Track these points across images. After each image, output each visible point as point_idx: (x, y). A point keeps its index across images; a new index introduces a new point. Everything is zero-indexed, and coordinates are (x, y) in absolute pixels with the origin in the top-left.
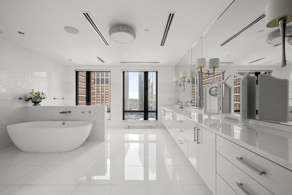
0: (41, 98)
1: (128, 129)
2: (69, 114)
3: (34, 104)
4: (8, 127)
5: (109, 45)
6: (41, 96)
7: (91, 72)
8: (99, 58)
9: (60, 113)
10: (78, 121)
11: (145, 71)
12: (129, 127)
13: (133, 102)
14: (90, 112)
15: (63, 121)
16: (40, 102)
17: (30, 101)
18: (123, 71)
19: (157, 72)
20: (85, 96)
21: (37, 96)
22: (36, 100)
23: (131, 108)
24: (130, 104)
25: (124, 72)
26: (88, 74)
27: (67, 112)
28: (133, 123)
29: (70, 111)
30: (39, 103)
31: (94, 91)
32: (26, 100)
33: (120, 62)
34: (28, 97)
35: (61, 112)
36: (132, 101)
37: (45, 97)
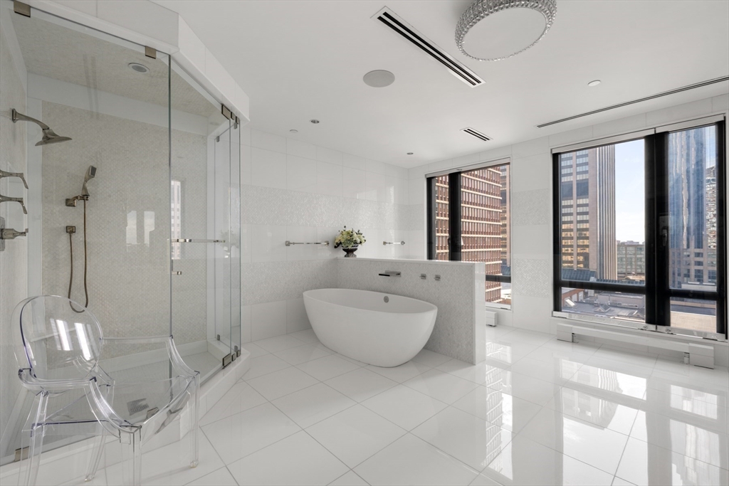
0: (355, 242)
1: (571, 344)
2: (397, 278)
3: (346, 253)
4: (305, 294)
5: (479, 82)
6: (356, 237)
7: (460, 173)
8: (469, 131)
9: (380, 275)
10: (412, 297)
11: (652, 132)
12: (575, 339)
13: (634, 254)
14: (438, 278)
15: (387, 293)
16: (356, 250)
17: (341, 248)
18: (554, 152)
19: (721, 126)
20: (447, 235)
21: (349, 237)
22: (347, 245)
23: (624, 271)
24: (621, 259)
25: (556, 157)
26: (454, 179)
27: (393, 273)
28: (594, 327)
29: (398, 271)
30: (355, 253)
31: (501, 223)
32: (335, 247)
33: (539, 126)
34: (336, 241)
35: (383, 272)
36: (631, 248)
37: (363, 239)
